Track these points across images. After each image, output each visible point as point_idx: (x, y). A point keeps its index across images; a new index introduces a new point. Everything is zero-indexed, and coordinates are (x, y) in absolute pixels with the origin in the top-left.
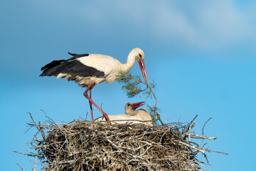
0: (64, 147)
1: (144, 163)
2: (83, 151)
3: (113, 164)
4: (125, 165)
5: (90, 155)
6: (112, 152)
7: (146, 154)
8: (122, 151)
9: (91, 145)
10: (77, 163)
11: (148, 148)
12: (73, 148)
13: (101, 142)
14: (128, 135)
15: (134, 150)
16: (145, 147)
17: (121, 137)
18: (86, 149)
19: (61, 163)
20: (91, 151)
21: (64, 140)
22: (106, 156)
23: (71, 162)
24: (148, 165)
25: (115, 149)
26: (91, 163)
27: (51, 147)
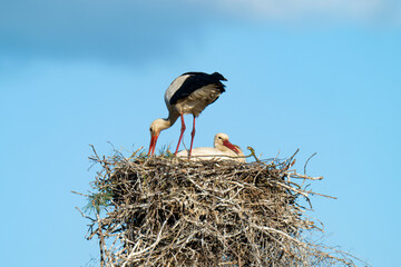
0: (135, 188)
1: (234, 208)
2: (159, 193)
3: (196, 209)
4: (211, 211)
5: (167, 198)
6: (195, 195)
7: (237, 197)
8: (207, 193)
9: (169, 185)
10: (152, 207)
11: (239, 190)
12: (147, 189)
13: (181, 182)
14: (215, 174)
15: (223, 192)
16: (235, 190)
17: (207, 176)
18: (162, 190)
19: (131, 207)
20: (169, 193)
21: (136, 178)
22: (188, 199)
23: (144, 206)
24: (239, 210)
25: (199, 191)
26: (169, 208)
27: (118, 187)
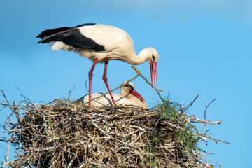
0: (42, 132)
1: (136, 151)
2: (64, 136)
3: (99, 152)
4: (113, 153)
5: (72, 141)
6: (99, 138)
7: (139, 141)
8: (110, 137)
9: (74, 129)
10: (58, 150)
11: (140, 134)
12: (54, 133)
13: (87, 126)
14: (118, 119)
15: (124, 136)
16: (137, 133)
17: (109, 121)
18: (67, 133)
19: (38, 149)
20: (74, 136)
21: (42, 123)
22: (91, 142)
23: (50, 149)
24: (141, 153)
25: (102, 135)
26: (73, 150)
27: (27, 132)
